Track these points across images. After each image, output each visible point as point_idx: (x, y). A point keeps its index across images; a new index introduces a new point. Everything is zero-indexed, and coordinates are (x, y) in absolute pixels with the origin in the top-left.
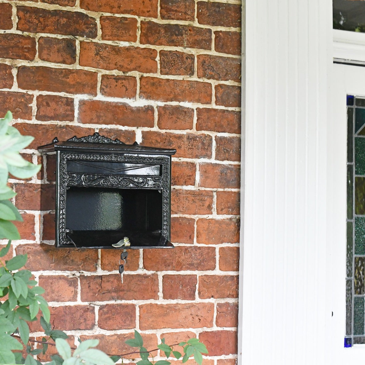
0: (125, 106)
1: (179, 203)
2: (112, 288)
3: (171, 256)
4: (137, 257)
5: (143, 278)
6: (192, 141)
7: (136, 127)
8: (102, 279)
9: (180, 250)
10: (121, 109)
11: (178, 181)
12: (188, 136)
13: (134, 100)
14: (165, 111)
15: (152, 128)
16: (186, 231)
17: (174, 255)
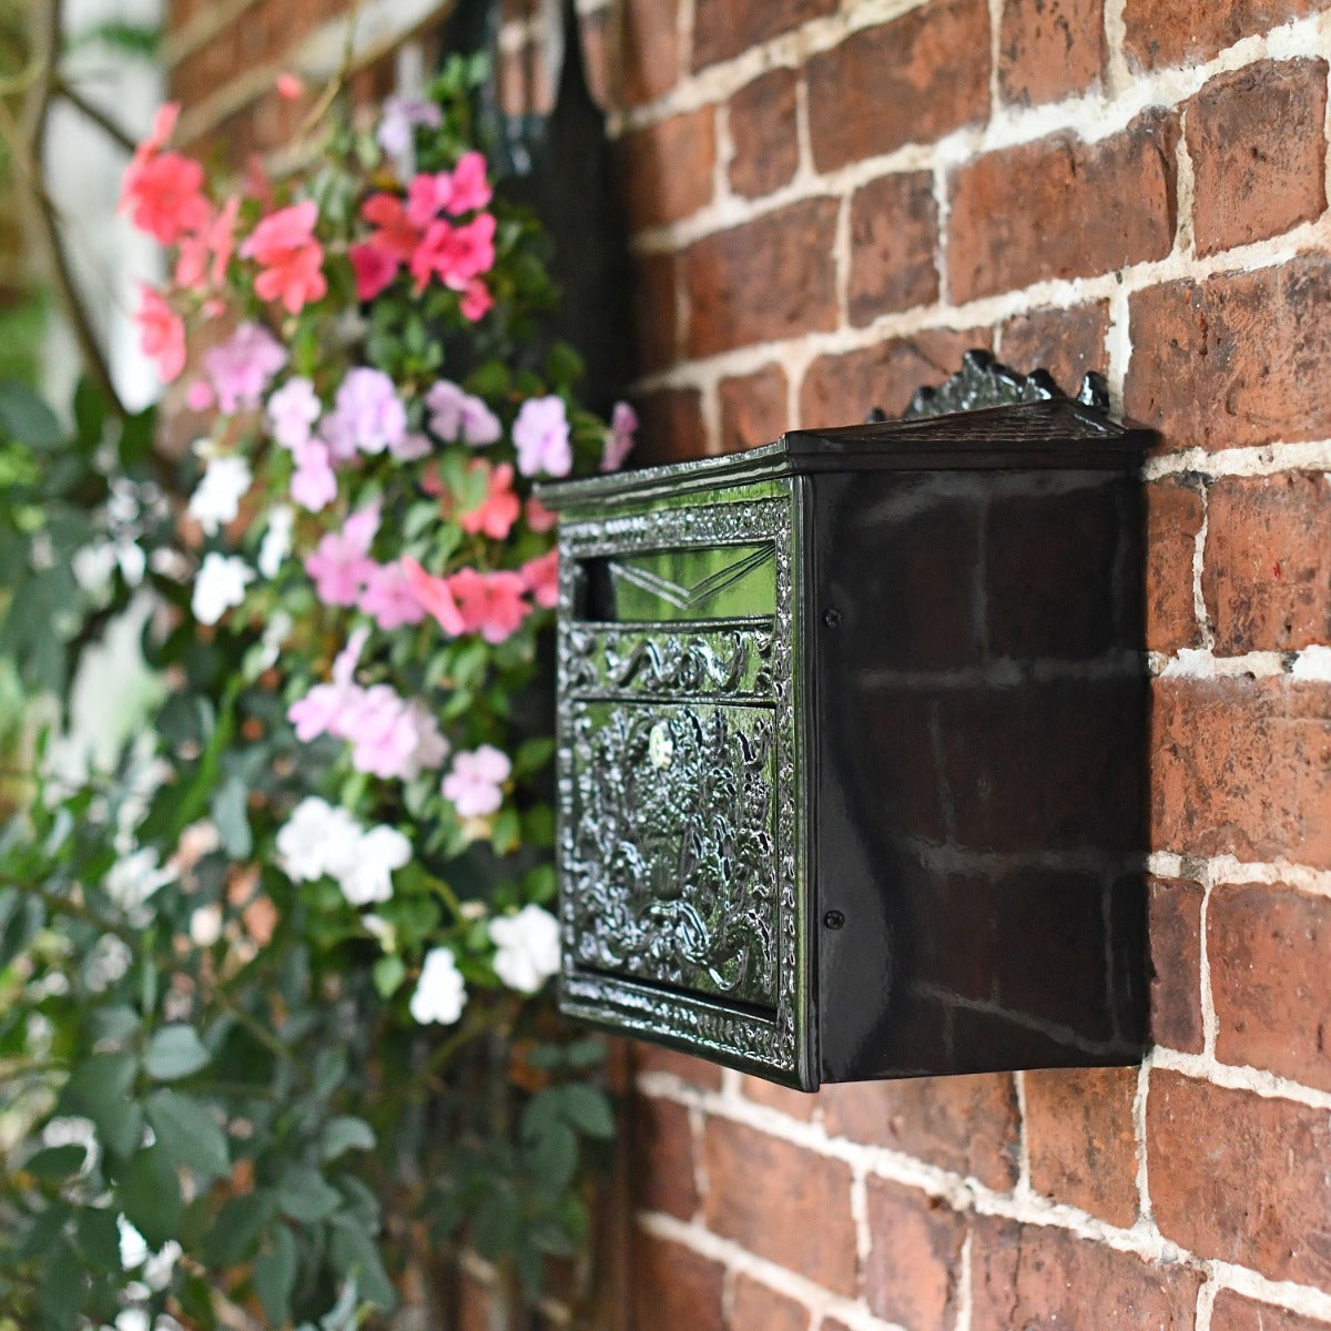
0: (1068, 145)
1: (1268, 778)
2: (1050, 1315)
3: (1236, 1164)
4: (1125, 1135)
5: (1143, 1285)
6: (1306, 306)
7: (1112, 276)
8: (1020, 1250)
9: (1279, 1130)
10: (1056, 172)
11: (1263, 618)
12: (1291, 276)
13: (1101, 100)
14: (1206, 121)
15: (1161, 263)
16: (1299, 994)
17: (1251, 1159)
